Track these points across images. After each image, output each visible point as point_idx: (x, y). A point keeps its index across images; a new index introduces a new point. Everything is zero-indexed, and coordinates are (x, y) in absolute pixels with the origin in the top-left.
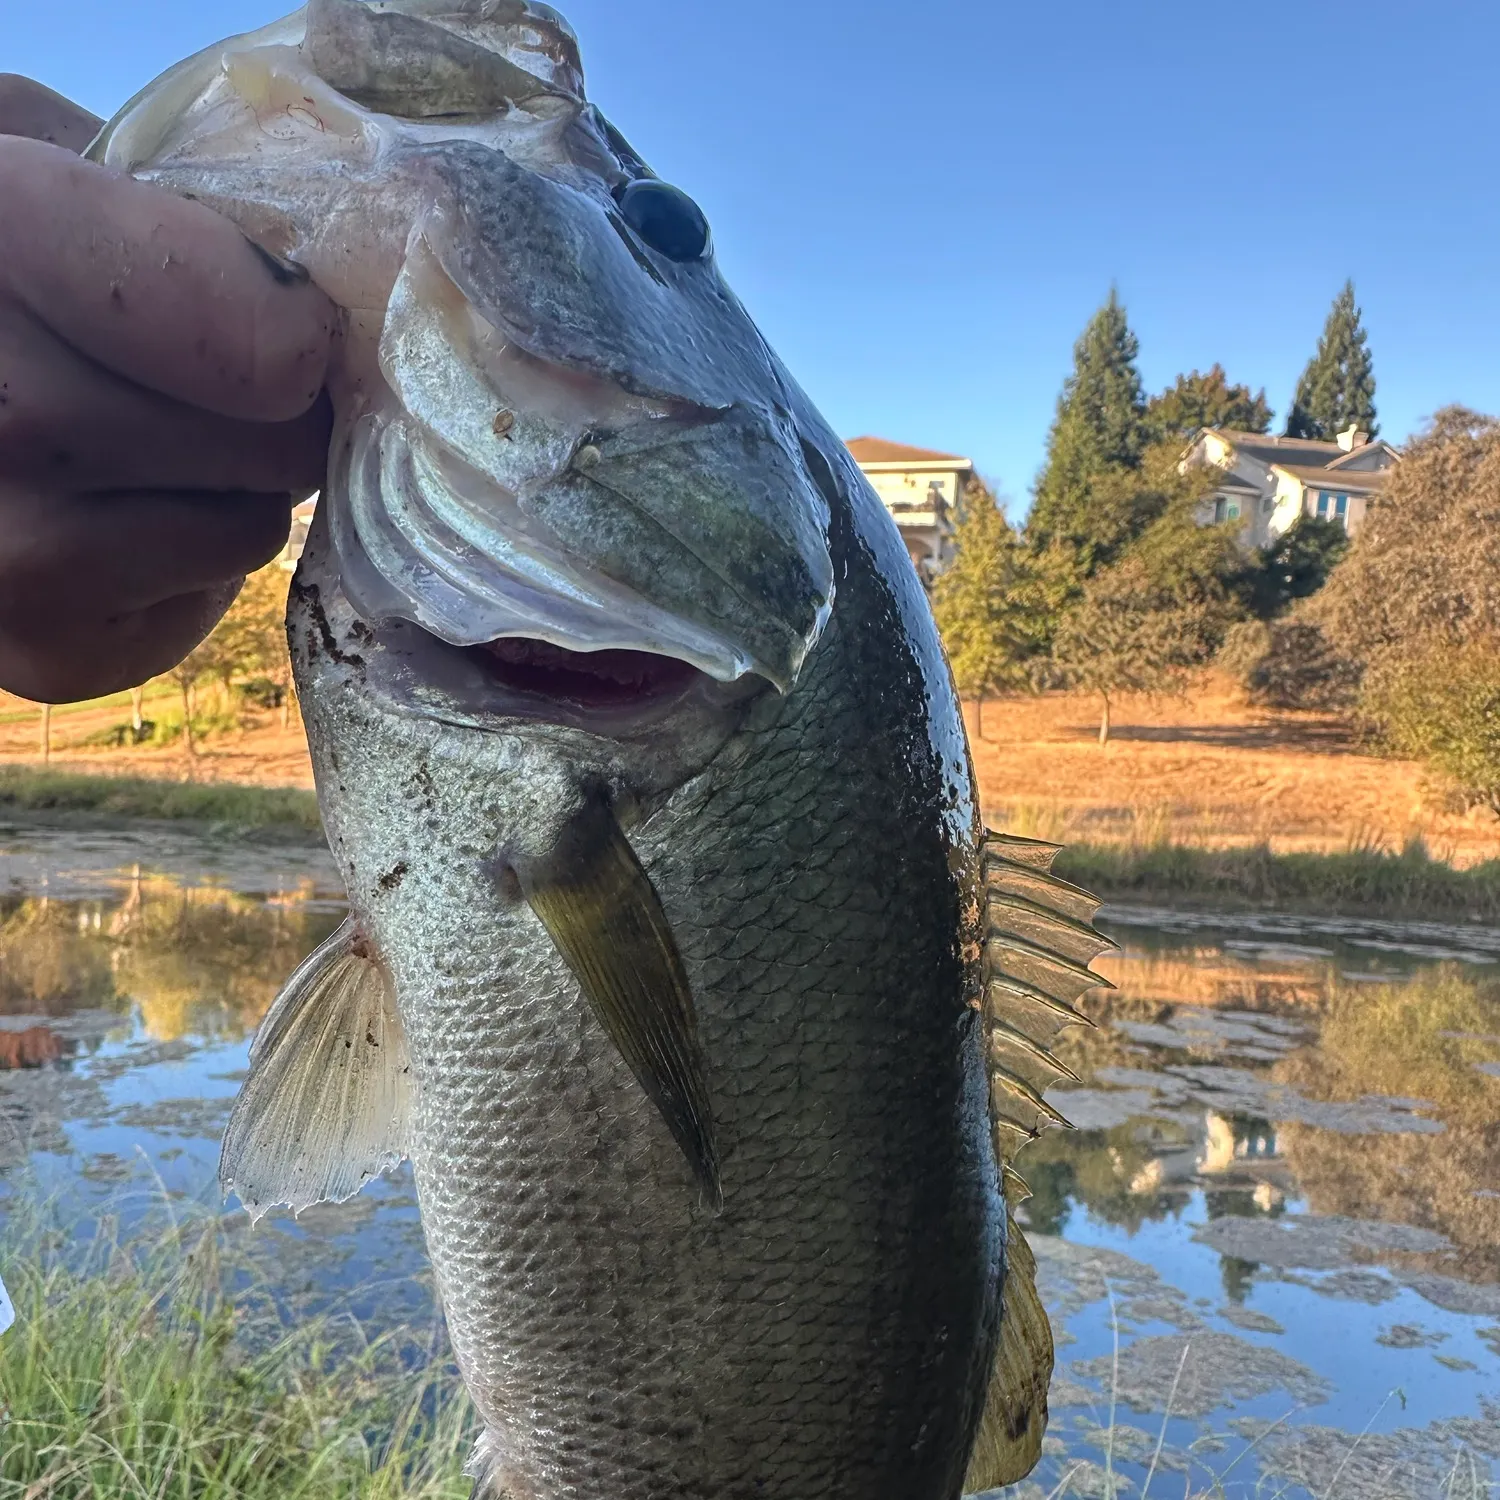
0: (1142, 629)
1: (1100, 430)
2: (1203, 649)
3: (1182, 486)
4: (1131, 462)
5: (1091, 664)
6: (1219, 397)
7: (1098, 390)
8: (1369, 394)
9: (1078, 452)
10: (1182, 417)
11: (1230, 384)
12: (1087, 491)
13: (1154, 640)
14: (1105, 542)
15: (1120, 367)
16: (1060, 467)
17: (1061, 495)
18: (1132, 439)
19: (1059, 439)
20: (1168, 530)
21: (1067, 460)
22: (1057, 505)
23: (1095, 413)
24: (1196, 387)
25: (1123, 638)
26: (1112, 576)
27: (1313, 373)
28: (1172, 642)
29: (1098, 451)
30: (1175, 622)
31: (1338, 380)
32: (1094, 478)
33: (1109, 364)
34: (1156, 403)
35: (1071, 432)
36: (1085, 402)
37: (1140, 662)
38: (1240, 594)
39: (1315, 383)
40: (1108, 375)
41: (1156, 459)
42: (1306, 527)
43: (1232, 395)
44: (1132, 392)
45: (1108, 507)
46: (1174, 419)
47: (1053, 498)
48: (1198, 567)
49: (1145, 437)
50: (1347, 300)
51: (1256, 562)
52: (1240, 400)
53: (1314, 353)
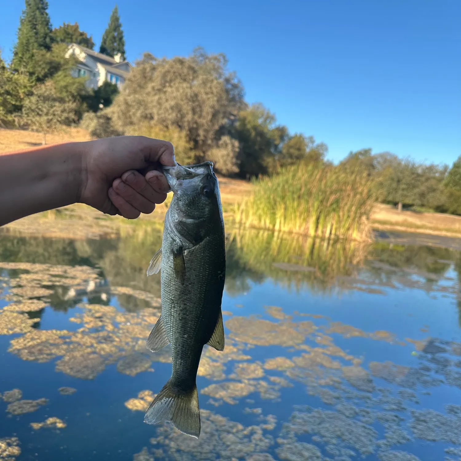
0: (55, 108)
1: (36, 33)
2: (76, 118)
3: (67, 61)
4: (48, 48)
5: (38, 118)
6: (77, 34)
7: (34, 17)
8: (123, 45)
9: (28, 40)
10: (65, 38)
11: (81, 30)
12: (33, 55)
13: (59, 112)
14: (40, 76)
15: (42, 11)
16: (22, 43)
17: (23, 55)
18: (48, 40)
19: (21, 33)
20: (62, 76)
21: (24, 41)
22: (22, 58)
23: (34, 27)
24: (69, 28)
25: (48, 110)
26: (43, 86)
27: (107, 33)
28: (65, 115)
29: (36, 42)
30: (66, 108)
31: (114, 38)
32: (35, 51)
33: (38, 8)
34: (56, 30)
35: (25, 31)
36: (30, 21)
37: (55, 121)
38: (87, 103)
39: (107, 37)
40: (37, 12)
41: (57, 49)
42: (107, 84)
43: (82, 34)
44: (47, 23)
45: (40, 63)
46: (63, 38)
47: (20, 55)
48: (73, 91)
49: (53, 40)
50: (116, 12)
51: (91, 93)
52: (84, 37)
53: (107, 27)
